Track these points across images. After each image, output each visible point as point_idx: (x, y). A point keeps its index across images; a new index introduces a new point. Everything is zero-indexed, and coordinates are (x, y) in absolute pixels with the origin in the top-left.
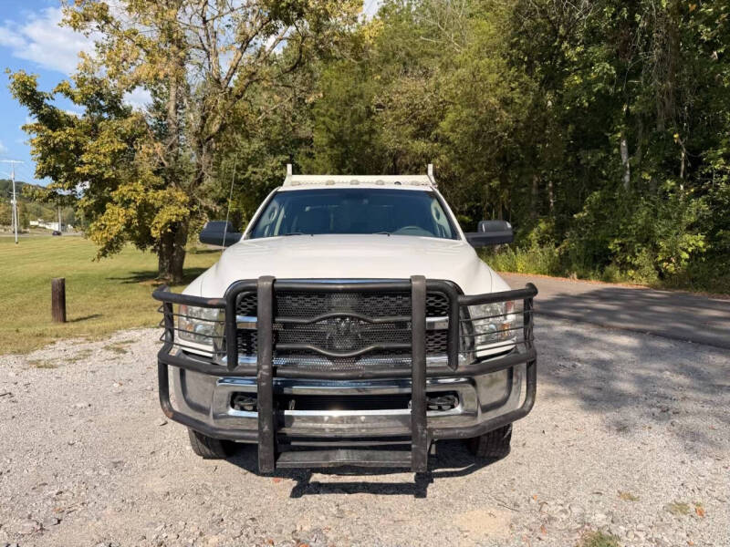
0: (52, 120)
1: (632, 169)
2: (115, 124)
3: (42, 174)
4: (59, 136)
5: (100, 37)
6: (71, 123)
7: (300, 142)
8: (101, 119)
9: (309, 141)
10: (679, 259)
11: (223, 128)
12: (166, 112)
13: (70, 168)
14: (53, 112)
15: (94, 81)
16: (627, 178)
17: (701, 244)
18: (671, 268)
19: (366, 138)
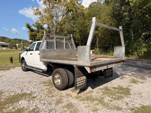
0: (32, 30)
1: (134, 37)
2: (42, 30)
3: (30, 39)
4: (33, 33)
5: (39, 16)
6: (35, 31)
7: (74, 31)
8: (39, 30)
9: (76, 31)
10: (142, 53)
11: (59, 31)
12: (50, 28)
13: (34, 38)
14: (32, 29)
15: (38, 24)
16: (133, 38)
17: (146, 50)
18: (140, 55)
19: (85, 31)
